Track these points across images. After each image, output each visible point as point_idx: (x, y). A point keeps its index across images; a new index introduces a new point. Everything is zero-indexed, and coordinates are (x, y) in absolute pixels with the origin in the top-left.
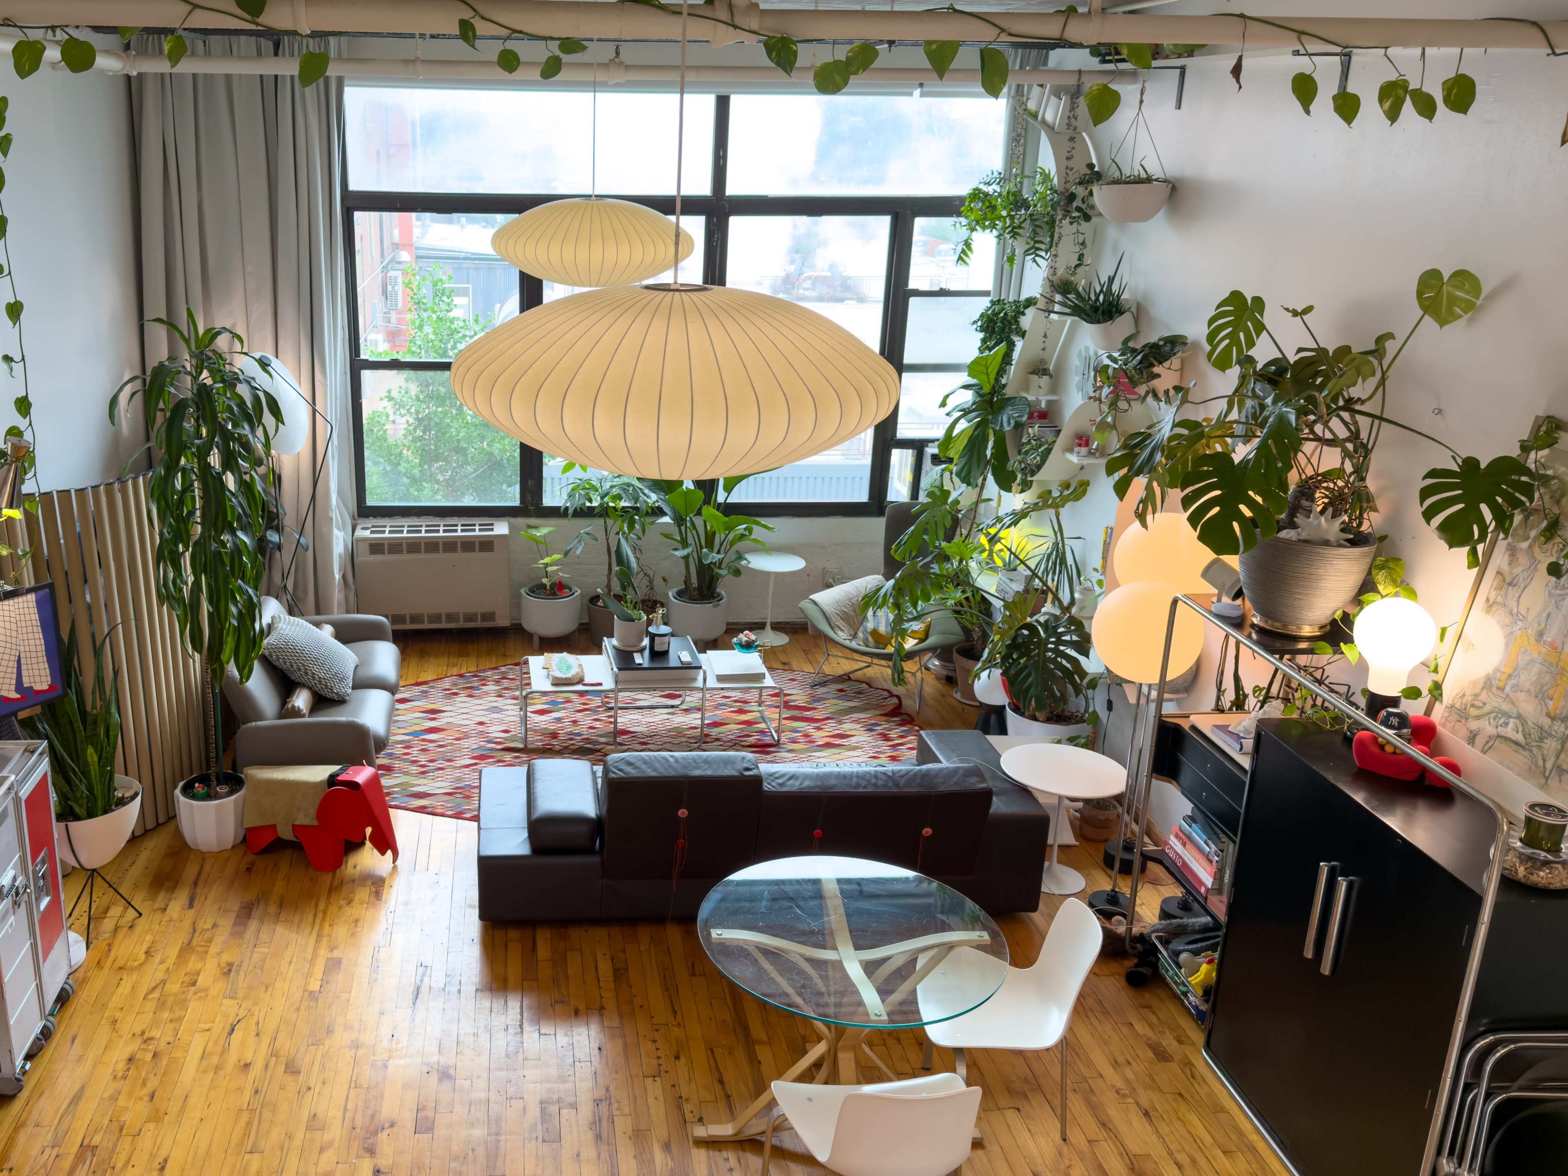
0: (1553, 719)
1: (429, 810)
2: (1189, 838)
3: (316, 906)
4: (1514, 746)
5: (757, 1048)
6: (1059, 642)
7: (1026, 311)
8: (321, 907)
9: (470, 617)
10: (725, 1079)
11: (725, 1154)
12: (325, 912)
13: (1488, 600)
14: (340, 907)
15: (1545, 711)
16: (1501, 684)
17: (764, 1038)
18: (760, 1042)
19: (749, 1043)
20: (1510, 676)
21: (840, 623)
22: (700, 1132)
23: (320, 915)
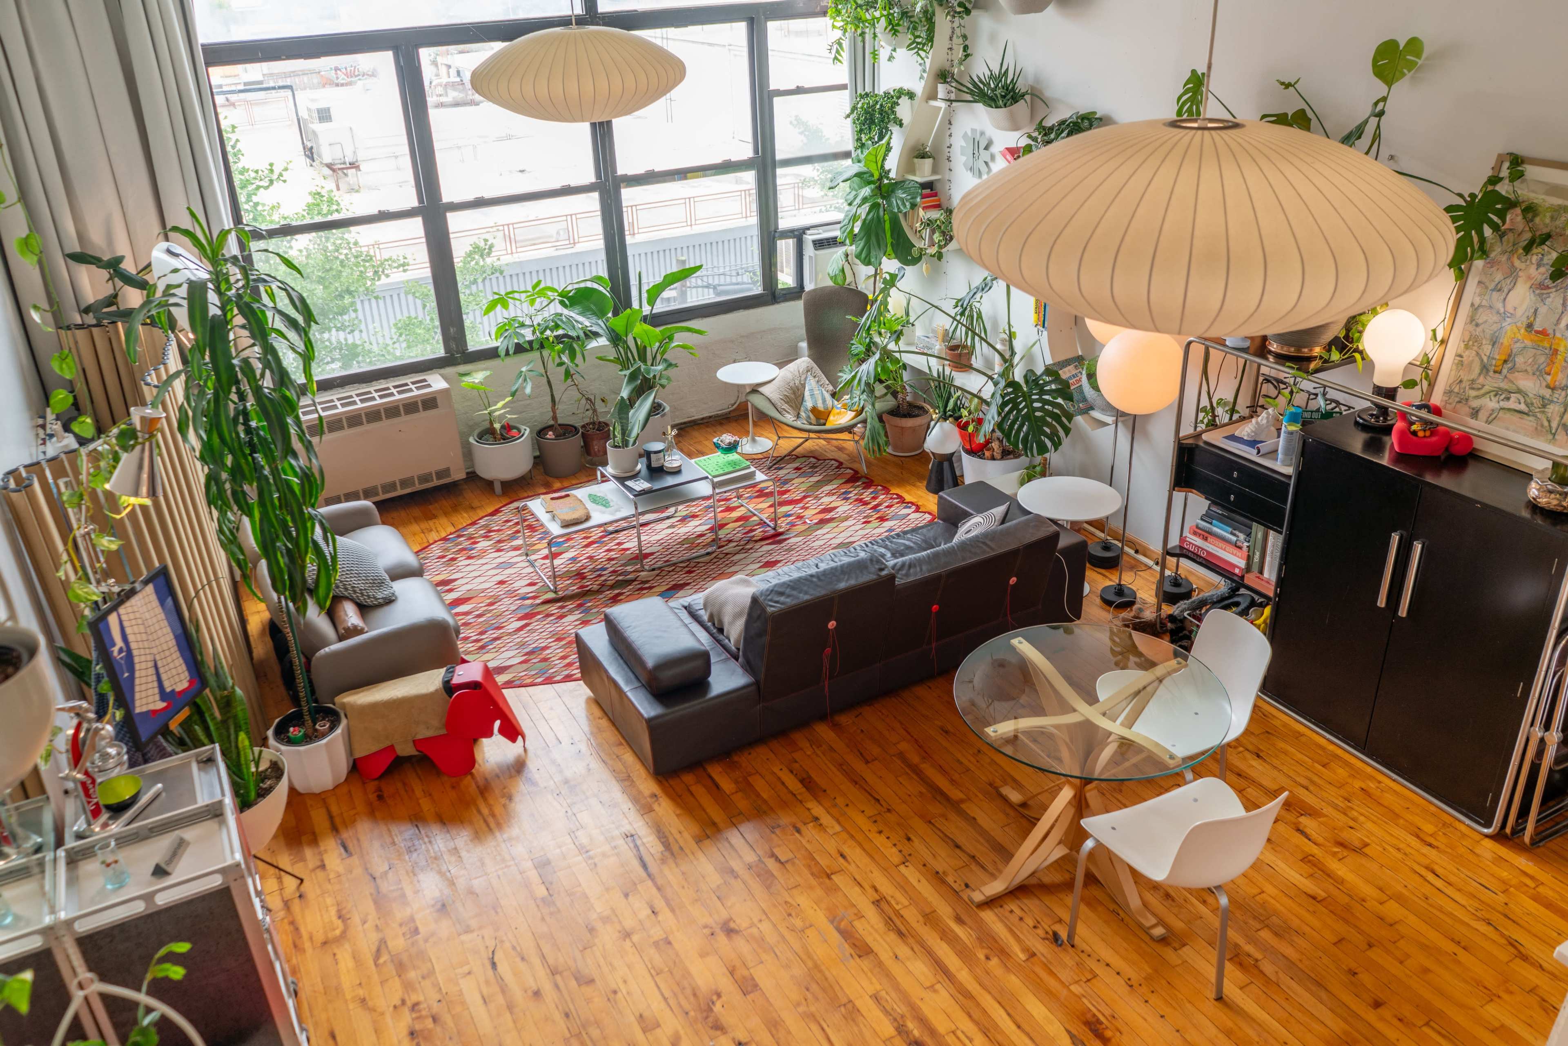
0: (1553, 389)
1: (518, 682)
2: (1210, 533)
3: (479, 812)
4: (1519, 415)
5: (963, 806)
6: (1042, 392)
7: (900, 101)
8: (485, 811)
9: (424, 478)
10: (960, 844)
11: (1007, 907)
12: (493, 815)
13: (1472, 305)
14: (504, 806)
15: (1544, 384)
16: (1498, 369)
17: (962, 796)
18: (962, 801)
19: (955, 806)
20: (1505, 361)
21: (786, 406)
22: (978, 897)
23: (490, 820)
